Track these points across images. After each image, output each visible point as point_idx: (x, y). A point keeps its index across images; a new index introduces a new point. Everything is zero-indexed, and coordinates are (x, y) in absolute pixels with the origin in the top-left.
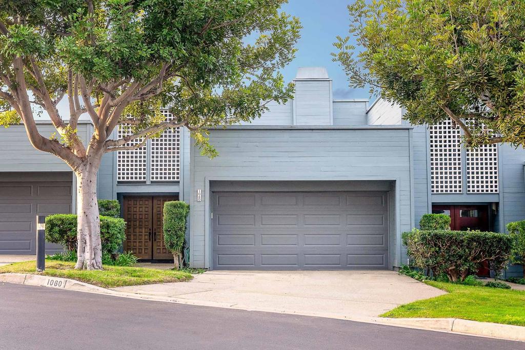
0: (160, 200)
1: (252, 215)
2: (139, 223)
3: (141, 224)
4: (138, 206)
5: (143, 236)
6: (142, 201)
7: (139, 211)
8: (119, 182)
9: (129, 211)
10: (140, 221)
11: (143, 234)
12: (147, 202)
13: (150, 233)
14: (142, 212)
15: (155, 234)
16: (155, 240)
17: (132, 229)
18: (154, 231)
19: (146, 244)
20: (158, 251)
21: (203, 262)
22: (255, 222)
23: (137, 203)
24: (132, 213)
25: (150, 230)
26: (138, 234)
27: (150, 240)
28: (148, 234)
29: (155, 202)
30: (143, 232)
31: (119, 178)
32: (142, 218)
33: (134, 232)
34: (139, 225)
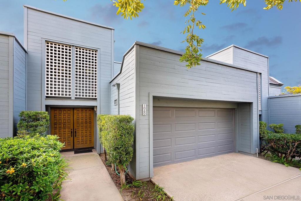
0: (79, 111)
1: (170, 124)
2: (63, 125)
3: (65, 126)
4: (62, 114)
5: (67, 134)
6: (65, 111)
7: (64, 118)
8: (47, 97)
9: (55, 118)
10: (64, 124)
11: (67, 133)
12: (69, 112)
13: (72, 132)
14: (65, 118)
15: (75, 132)
16: (76, 136)
17: (58, 129)
18: (74, 131)
19: (69, 139)
20: (78, 143)
21: (148, 172)
22: (171, 129)
23: (61, 112)
24: (58, 119)
25: (72, 130)
26: (62, 133)
27: (72, 136)
28: (70, 132)
29: (75, 111)
30: (67, 131)
31: (48, 94)
32: (66, 122)
33: (59, 132)
34: (63, 127)
